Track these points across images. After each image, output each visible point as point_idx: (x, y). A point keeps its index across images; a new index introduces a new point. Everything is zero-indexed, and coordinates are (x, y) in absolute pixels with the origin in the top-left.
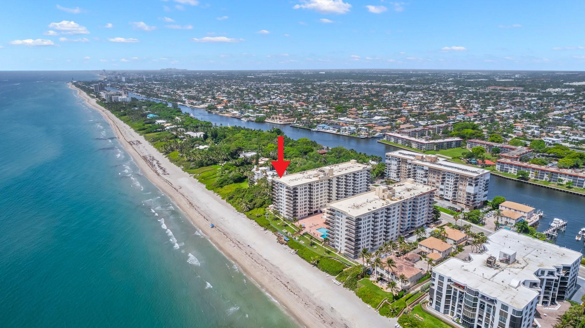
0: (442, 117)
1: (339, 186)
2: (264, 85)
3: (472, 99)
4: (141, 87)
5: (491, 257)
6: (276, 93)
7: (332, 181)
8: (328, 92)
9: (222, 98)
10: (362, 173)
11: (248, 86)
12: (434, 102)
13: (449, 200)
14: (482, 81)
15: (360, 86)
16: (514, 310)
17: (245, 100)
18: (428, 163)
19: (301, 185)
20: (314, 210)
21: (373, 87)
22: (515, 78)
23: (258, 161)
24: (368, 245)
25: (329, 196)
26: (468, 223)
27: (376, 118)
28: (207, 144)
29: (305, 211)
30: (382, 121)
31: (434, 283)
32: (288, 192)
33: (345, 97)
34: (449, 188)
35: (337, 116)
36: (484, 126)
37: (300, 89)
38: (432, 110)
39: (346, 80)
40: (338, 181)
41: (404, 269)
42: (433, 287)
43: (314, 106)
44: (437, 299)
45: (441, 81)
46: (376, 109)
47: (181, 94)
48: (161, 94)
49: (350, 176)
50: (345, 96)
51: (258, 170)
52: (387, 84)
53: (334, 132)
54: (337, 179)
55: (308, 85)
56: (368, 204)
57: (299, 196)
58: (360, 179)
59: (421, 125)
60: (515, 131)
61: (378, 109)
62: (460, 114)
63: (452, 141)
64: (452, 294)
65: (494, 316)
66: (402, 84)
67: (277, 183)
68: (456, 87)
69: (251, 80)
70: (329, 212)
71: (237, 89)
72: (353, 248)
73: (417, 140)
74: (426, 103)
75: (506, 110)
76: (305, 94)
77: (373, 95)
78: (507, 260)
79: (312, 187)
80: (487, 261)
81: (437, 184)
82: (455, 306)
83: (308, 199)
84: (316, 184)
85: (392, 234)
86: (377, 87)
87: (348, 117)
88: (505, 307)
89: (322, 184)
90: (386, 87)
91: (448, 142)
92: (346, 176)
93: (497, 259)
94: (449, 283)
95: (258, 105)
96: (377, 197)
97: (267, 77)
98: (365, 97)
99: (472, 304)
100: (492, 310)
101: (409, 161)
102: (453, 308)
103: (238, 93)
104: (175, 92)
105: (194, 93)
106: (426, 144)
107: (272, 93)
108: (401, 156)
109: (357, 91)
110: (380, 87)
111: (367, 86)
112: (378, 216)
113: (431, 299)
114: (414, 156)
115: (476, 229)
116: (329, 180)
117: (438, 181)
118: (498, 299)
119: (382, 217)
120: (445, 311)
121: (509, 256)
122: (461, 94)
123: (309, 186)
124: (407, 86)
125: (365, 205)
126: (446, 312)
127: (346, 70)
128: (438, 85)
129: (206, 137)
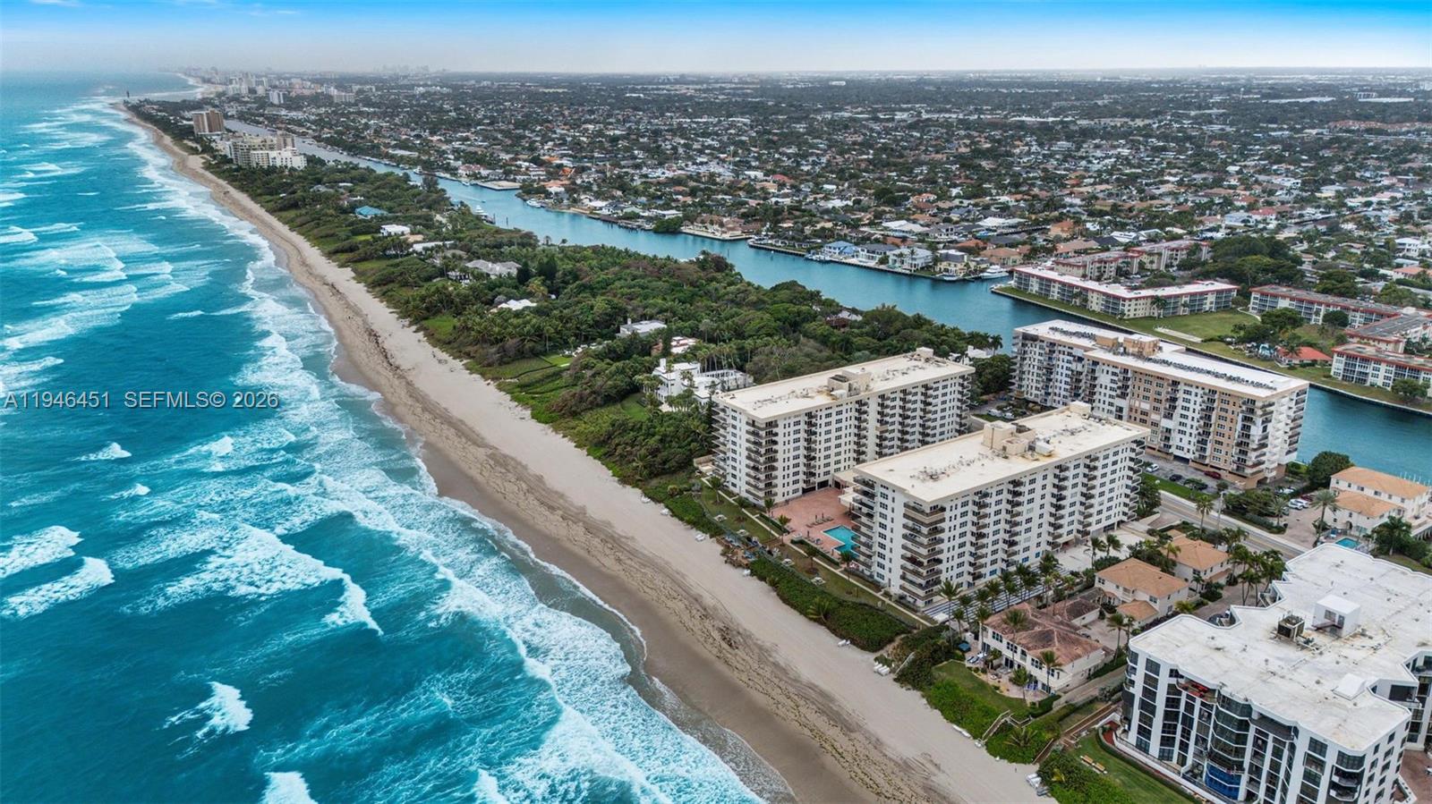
0: (1184, 218)
1: (885, 419)
2: (675, 122)
3: (1279, 162)
4: (327, 123)
5: (1292, 617)
6: (709, 147)
7: (865, 404)
8: (855, 143)
9: (558, 162)
10: (949, 383)
11: (628, 125)
12: (1161, 173)
13: (1186, 461)
14: (1313, 102)
15: (947, 125)
16: (1341, 756)
17: (624, 167)
18: (1131, 358)
19: (787, 416)
20: (818, 480)
21: (981, 126)
22: (1417, 92)
23: (671, 347)
24: (959, 575)
25: (857, 444)
26: (1235, 523)
27: (991, 222)
28: (529, 295)
29: (795, 482)
30: (1005, 231)
31: (1133, 677)
32: (753, 433)
33: (901, 160)
34: (1189, 426)
35: (879, 215)
36: (1305, 246)
37: (776, 134)
38: (1153, 198)
39: (905, 106)
40: (882, 405)
41: (1056, 639)
42: (1132, 690)
43: (817, 189)
44: (1140, 720)
45: (1188, 106)
46: (991, 195)
47: (444, 147)
48: (387, 145)
49: (914, 391)
50: (901, 156)
51: (669, 370)
52: (1024, 118)
53: (872, 264)
54: (880, 401)
55: (798, 121)
56: (963, 468)
57: (781, 443)
58: (941, 399)
59: (1121, 244)
60: (1399, 261)
61: (998, 194)
62: (1238, 209)
63: (1206, 293)
64: (1182, 709)
65: (1291, 768)
66: (1070, 119)
67: (723, 410)
68: (1231, 125)
69: (637, 106)
70: (860, 487)
71: (600, 133)
72: (923, 582)
73: (1103, 288)
74: (1137, 176)
75: (1379, 195)
76: (789, 151)
77: (984, 154)
78: (1333, 627)
79: (814, 420)
80: (1280, 626)
81: (1155, 417)
82: (1188, 739)
83: (802, 452)
84: (824, 413)
85: (1027, 549)
86: (994, 125)
87: (908, 220)
88: (1318, 746)
89: (839, 413)
90: (1022, 126)
91: (1192, 295)
92: (904, 392)
93: (1308, 624)
94: (1173, 681)
95: (659, 183)
96: (989, 453)
97: (683, 98)
98: (960, 158)
99: (1234, 737)
100: (1286, 753)
101: (1079, 353)
102: (1184, 747)
103: (602, 148)
104: (425, 139)
105: (479, 145)
106: (1130, 300)
107: (696, 146)
108: (1057, 337)
109: (937, 138)
110: (1004, 127)
111: (965, 124)
112: (988, 500)
113: (1127, 719)
114: (1091, 337)
115: (1258, 539)
116: (859, 402)
117: (1156, 409)
118: (1302, 725)
119: (998, 502)
120: (1162, 751)
121: (1340, 616)
122: (1244, 146)
123: (806, 419)
124: (1084, 123)
125: (953, 470)
126: (1165, 756)
127: (907, 73)
128: (1178, 118)
129: (524, 276)
